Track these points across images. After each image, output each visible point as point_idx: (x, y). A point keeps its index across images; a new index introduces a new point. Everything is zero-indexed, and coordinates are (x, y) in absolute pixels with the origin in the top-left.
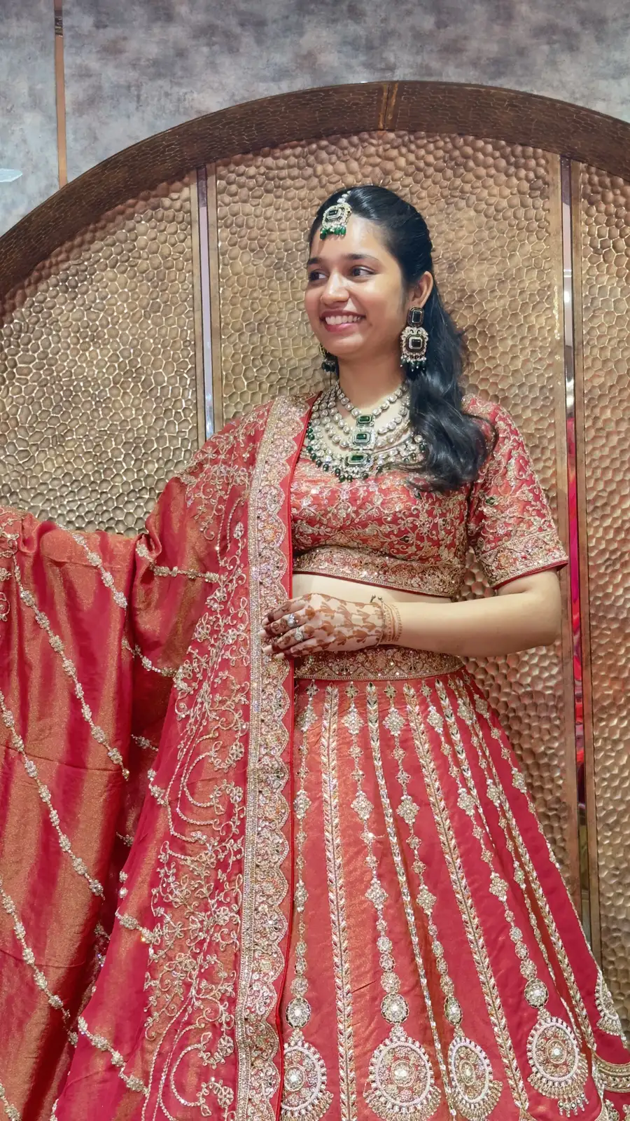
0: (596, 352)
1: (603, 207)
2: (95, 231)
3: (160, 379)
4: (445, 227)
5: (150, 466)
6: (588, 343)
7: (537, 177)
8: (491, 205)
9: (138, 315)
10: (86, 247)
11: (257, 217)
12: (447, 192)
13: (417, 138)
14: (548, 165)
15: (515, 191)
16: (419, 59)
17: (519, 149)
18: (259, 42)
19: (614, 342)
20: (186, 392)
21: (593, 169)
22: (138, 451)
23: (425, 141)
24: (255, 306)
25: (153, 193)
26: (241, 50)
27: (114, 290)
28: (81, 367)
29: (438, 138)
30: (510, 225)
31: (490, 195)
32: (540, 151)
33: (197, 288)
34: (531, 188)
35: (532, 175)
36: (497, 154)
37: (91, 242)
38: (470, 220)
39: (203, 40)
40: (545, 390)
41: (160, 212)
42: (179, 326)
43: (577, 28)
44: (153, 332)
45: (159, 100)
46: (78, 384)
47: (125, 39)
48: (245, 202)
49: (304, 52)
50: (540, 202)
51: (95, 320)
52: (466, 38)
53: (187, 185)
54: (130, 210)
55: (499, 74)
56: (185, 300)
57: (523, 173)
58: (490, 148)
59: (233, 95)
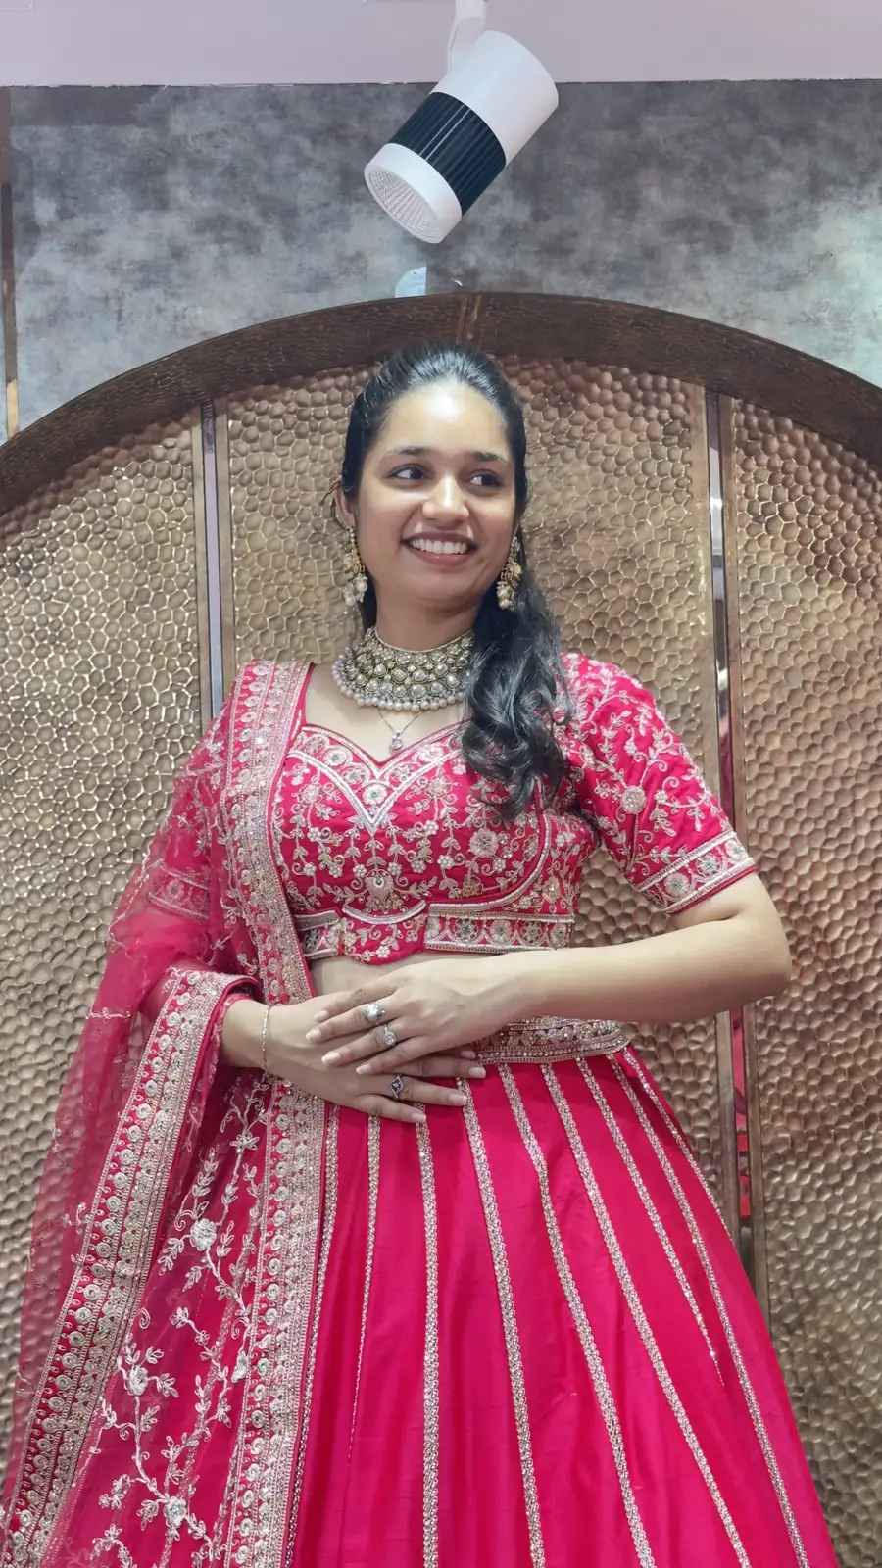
0: (759, 657)
1: (765, 459)
2: (57, 491)
3: (148, 696)
4: (547, 485)
5: (135, 819)
6: (747, 644)
7: (674, 417)
8: (611, 455)
9: (118, 608)
10: (43, 513)
11: (285, 471)
12: (549, 438)
13: (506, 364)
14: (689, 401)
15: (644, 437)
16: (509, 263)
17: (648, 380)
18: (288, 238)
19: (784, 645)
20: (186, 715)
21: (751, 407)
22: (117, 798)
23: (518, 368)
24: (283, 594)
25: (141, 437)
26: (263, 250)
27: (84, 572)
28: (36, 679)
29: (536, 363)
30: (636, 483)
31: (608, 441)
32: (677, 382)
33: (201, 569)
34: (666, 432)
35: (666, 415)
36: (619, 386)
37: (53, 506)
38: (582, 476)
39: (208, 236)
40: (690, 710)
41: (150, 464)
42: (176, 622)
43: (728, 221)
44: (139, 631)
45: (148, 317)
46: (32, 705)
47: (100, 233)
48: (268, 450)
49: (350, 252)
50: (678, 453)
51: (58, 615)
52: (574, 234)
53: (187, 427)
54: (108, 462)
55: (621, 284)
56: (185, 587)
57: (654, 412)
58: (608, 378)
59: (253, 310)
